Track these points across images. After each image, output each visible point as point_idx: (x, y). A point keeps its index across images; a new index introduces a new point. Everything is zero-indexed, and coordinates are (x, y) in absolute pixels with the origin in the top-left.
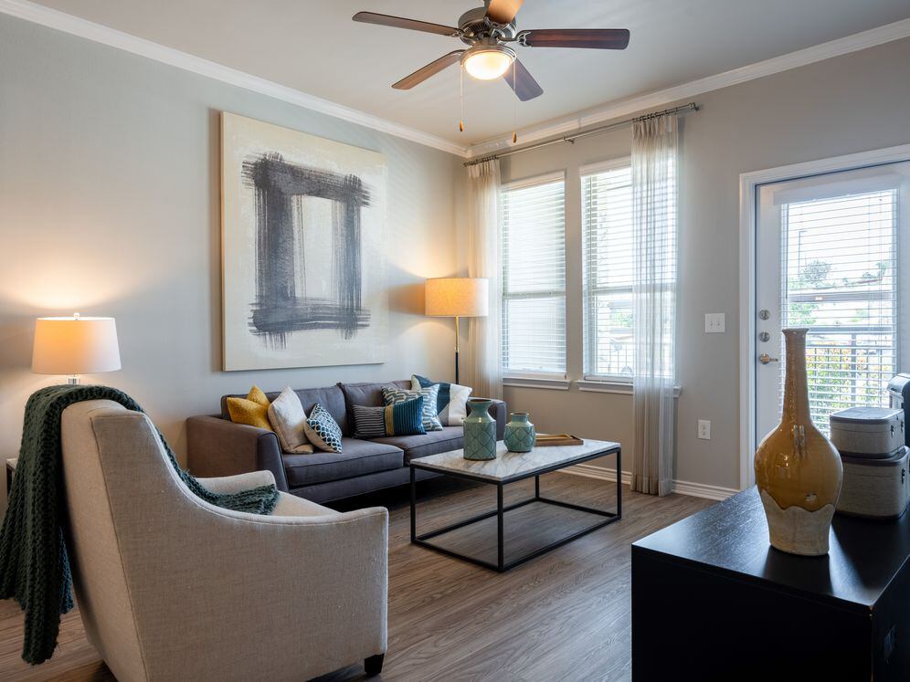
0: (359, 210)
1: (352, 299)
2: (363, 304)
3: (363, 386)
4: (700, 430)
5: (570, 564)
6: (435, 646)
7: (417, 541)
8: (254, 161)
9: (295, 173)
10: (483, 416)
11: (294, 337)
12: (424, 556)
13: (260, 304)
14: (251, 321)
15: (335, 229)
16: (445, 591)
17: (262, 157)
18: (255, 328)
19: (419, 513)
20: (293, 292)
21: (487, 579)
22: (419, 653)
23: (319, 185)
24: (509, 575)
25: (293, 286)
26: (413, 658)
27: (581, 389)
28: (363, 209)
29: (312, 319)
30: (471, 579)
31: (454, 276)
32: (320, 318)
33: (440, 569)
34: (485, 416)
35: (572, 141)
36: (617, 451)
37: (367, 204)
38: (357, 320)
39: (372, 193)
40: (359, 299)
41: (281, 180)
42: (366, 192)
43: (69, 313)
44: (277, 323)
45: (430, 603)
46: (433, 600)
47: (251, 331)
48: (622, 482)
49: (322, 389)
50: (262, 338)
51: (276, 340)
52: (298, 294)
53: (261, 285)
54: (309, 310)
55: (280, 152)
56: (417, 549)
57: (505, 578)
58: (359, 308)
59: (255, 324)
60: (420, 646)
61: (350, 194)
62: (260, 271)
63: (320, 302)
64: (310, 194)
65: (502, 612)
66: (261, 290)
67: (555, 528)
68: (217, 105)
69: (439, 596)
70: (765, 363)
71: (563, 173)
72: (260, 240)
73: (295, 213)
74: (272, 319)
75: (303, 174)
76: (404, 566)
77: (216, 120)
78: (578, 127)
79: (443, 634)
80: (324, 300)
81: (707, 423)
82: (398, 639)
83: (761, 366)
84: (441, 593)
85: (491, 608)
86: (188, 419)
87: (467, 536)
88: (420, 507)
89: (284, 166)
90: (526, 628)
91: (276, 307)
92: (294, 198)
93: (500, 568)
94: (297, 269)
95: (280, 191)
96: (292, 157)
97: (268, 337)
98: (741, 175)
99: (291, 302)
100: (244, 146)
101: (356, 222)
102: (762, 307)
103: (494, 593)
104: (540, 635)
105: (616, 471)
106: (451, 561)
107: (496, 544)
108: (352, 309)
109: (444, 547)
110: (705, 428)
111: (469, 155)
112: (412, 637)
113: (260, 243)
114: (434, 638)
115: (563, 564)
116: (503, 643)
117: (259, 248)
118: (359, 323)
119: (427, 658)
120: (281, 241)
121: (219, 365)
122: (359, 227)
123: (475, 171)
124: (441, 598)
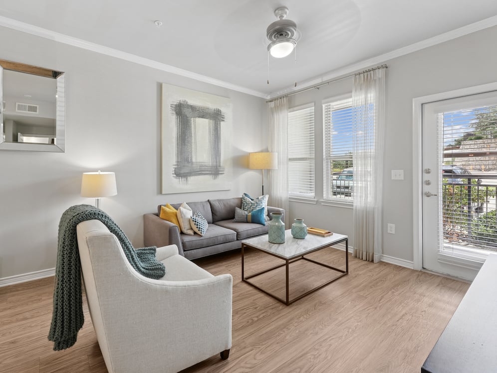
0: (220, 124)
1: (217, 162)
2: (222, 164)
3: (219, 201)
4: (389, 228)
5: (325, 303)
6: (255, 359)
7: (244, 280)
8: (175, 104)
9: (193, 108)
10: (278, 222)
11: (192, 179)
12: (248, 290)
13: (177, 165)
14: (174, 172)
15: (210, 132)
16: (259, 315)
17: (179, 102)
18: (175, 175)
19: (246, 262)
20: (191, 159)
21: (281, 309)
22: (246, 363)
23: (203, 113)
24: (293, 308)
25: (192, 158)
26: (243, 367)
27: (323, 204)
28: (222, 123)
29: (200, 172)
30: (272, 309)
31: (262, 151)
32: (203, 171)
33: (256, 299)
34: (279, 222)
35: (318, 88)
36: (346, 240)
37: (223, 121)
38: (219, 171)
39: (226, 116)
40: (220, 162)
41: (187, 112)
42: (223, 116)
43: (96, 170)
44: (185, 173)
45: (251, 324)
46: (253, 322)
47: (173, 176)
48: (349, 251)
49: (201, 202)
50: (178, 179)
51: (184, 180)
52: (194, 160)
53: (178, 157)
54: (198, 167)
55: (187, 100)
56: (245, 285)
57: (290, 310)
58: (220, 166)
59: (175, 174)
60: (246, 358)
61: (216, 116)
62: (178, 151)
63: (203, 164)
64: (199, 117)
65: (291, 336)
66: (178, 159)
67: (314, 277)
68: (161, 81)
69: (256, 319)
70: (428, 196)
71: (314, 104)
72: (177, 136)
73: (193, 126)
74: (183, 171)
75: (196, 109)
76: (239, 296)
77: (160, 86)
78: (321, 81)
79: (258, 350)
80: (204, 163)
81: (393, 226)
82: (235, 350)
83: (425, 198)
84: (257, 317)
85: (284, 331)
86: (144, 215)
87: (270, 278)
88: (246, 258)
89: (188, 105)
90: (305, 351)
91: (184, 166)
92: (192, 119)
93: (287, 303)
94: (193, 149)
95: (186, 116)
96: (191, 102)
97: (180, 179)
98: (414, 99)
99: (190, 164)
100: (171, 98)
101: (219, 128)
102: (425, 167)
103: (285, 320)
104: (314, 358)
105: (345, 245)
106: (261, 295)
107: (285, 285)
108: (217, 167)
109: (257, 285)
110: (391, 228)
111: (269, 98)
112: (241, 350)
113: (177, 139)
114: (253, 352)
115: (321, 303)
116: (294, 361)
117: (177, 141)
118: (220, 172)
119: (250, 368)
120: (186, 137)
121: (160, 192)
122: (220, 130)
123: (272, 104)
124: (258, 320)
